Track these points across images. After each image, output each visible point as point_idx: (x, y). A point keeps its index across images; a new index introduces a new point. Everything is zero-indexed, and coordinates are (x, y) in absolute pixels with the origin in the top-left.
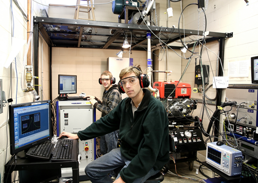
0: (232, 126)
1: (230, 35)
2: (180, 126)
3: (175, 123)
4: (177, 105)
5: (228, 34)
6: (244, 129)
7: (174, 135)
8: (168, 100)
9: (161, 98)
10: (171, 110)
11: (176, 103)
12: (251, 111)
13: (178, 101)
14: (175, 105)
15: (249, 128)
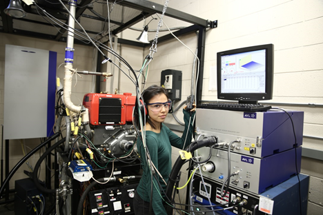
0: (208, 188)
1: (214, 24)
2: (129, 177)
3: (120, 172)
4: (125, 138)
5: (211, 22)
6: (233, 195)
7: (115, 196)
8: (107, 128)
9: (91, 125)
10: (112, 147)
11: (123, 134)
12: (247, 159)
13: (127, 130)
14: (120, 137)
15: (242, 195)
